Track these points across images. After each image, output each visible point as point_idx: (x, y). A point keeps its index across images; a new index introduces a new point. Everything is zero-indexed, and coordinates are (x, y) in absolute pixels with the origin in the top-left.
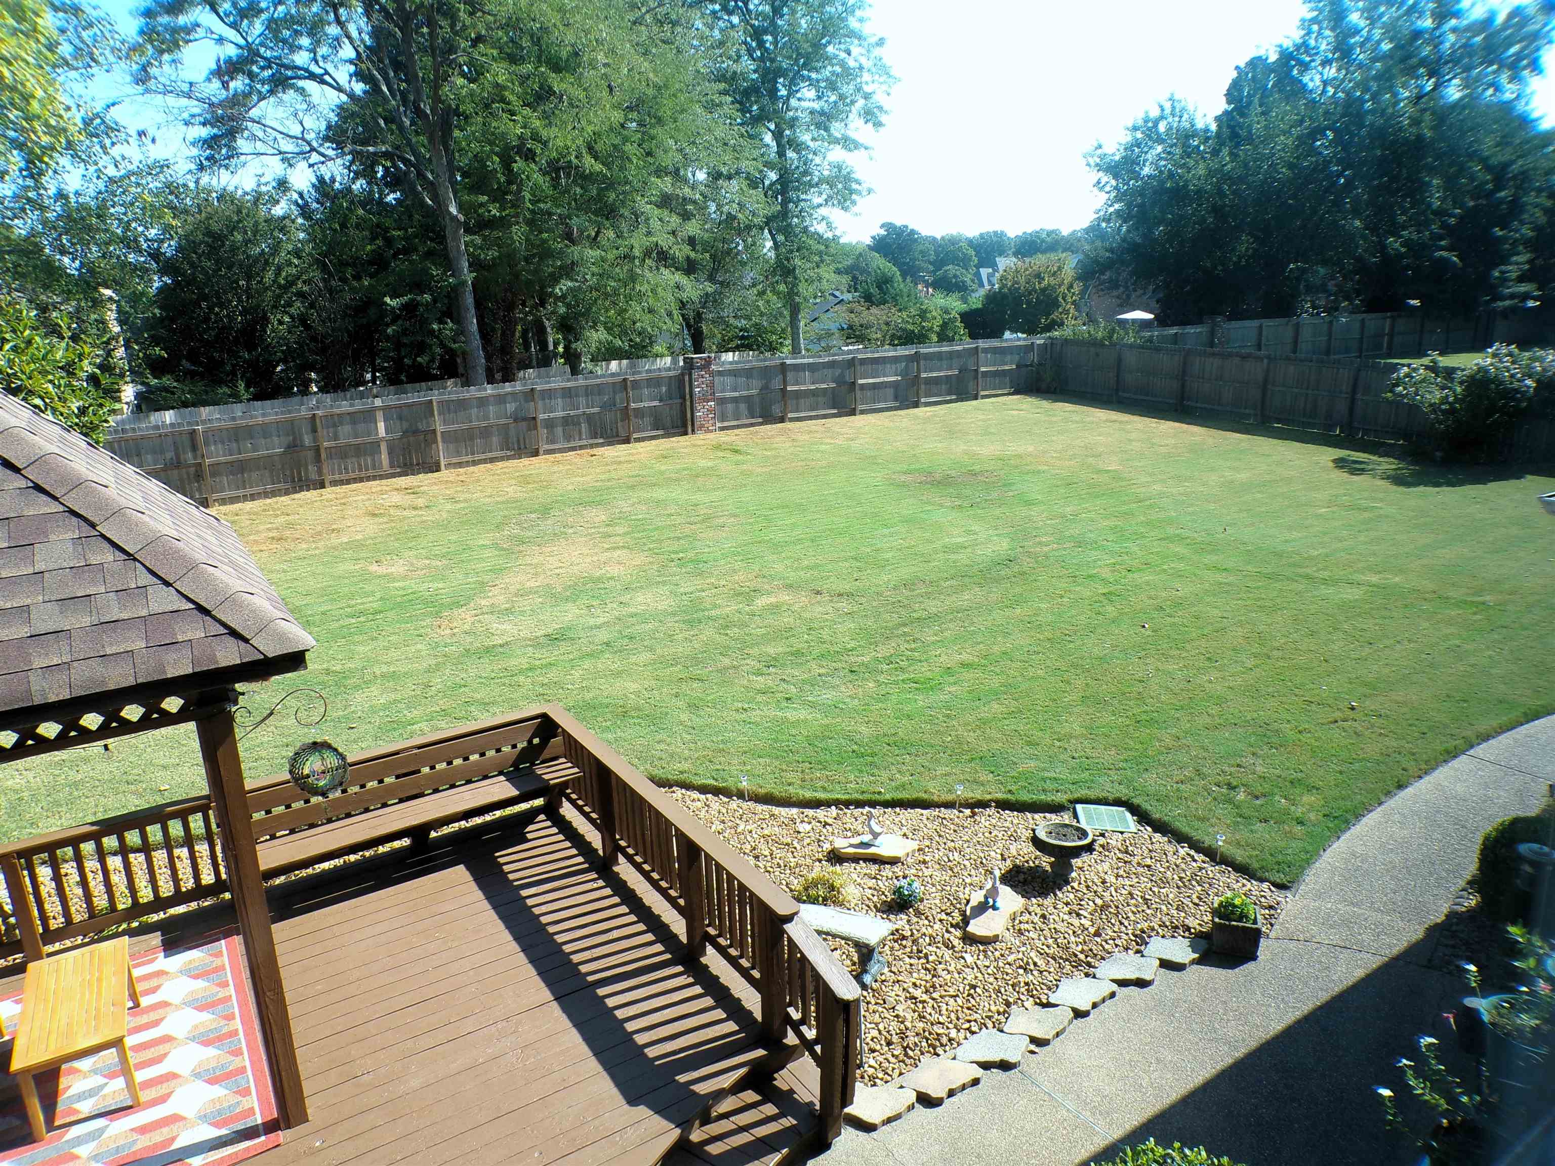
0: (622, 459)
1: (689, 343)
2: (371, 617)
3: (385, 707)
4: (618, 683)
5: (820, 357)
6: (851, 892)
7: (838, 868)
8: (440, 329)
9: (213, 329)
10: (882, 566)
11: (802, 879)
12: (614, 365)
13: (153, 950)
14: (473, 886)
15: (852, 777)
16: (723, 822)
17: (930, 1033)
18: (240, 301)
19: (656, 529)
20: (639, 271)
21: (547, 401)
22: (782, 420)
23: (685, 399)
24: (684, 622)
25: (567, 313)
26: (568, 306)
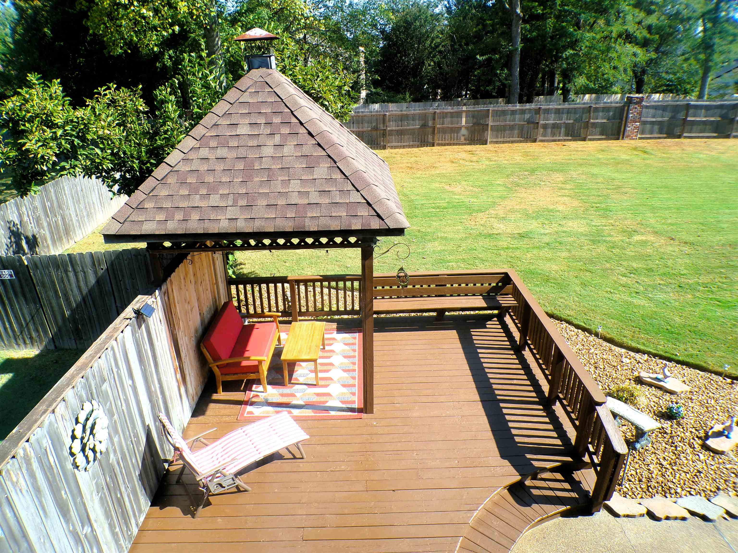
0: (579, 149)
1: (634, 86)
2: (442, 210)
3: (439, 252)
4: (548, 265)
5: (715, 101)
6: (642, 401)
7: (639, 387)
8: (500, 73)
9: (400, 67)
10: (719, 231)
11: (616, 385)
12: (587, 96)
13: (333, 330)
14: (458, 341)
15: (662, 343)
16: (583, 345)
17: (665, 485)
18: (414, 54)
19: (588, 189)
20: (613, 45)
21: (546, 115)
22: (679, 137)
23: (622, 120)
24: (590, 240)
25: (567, 68)
26: (568, 64)
